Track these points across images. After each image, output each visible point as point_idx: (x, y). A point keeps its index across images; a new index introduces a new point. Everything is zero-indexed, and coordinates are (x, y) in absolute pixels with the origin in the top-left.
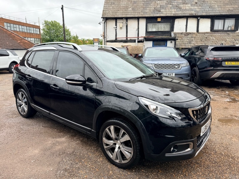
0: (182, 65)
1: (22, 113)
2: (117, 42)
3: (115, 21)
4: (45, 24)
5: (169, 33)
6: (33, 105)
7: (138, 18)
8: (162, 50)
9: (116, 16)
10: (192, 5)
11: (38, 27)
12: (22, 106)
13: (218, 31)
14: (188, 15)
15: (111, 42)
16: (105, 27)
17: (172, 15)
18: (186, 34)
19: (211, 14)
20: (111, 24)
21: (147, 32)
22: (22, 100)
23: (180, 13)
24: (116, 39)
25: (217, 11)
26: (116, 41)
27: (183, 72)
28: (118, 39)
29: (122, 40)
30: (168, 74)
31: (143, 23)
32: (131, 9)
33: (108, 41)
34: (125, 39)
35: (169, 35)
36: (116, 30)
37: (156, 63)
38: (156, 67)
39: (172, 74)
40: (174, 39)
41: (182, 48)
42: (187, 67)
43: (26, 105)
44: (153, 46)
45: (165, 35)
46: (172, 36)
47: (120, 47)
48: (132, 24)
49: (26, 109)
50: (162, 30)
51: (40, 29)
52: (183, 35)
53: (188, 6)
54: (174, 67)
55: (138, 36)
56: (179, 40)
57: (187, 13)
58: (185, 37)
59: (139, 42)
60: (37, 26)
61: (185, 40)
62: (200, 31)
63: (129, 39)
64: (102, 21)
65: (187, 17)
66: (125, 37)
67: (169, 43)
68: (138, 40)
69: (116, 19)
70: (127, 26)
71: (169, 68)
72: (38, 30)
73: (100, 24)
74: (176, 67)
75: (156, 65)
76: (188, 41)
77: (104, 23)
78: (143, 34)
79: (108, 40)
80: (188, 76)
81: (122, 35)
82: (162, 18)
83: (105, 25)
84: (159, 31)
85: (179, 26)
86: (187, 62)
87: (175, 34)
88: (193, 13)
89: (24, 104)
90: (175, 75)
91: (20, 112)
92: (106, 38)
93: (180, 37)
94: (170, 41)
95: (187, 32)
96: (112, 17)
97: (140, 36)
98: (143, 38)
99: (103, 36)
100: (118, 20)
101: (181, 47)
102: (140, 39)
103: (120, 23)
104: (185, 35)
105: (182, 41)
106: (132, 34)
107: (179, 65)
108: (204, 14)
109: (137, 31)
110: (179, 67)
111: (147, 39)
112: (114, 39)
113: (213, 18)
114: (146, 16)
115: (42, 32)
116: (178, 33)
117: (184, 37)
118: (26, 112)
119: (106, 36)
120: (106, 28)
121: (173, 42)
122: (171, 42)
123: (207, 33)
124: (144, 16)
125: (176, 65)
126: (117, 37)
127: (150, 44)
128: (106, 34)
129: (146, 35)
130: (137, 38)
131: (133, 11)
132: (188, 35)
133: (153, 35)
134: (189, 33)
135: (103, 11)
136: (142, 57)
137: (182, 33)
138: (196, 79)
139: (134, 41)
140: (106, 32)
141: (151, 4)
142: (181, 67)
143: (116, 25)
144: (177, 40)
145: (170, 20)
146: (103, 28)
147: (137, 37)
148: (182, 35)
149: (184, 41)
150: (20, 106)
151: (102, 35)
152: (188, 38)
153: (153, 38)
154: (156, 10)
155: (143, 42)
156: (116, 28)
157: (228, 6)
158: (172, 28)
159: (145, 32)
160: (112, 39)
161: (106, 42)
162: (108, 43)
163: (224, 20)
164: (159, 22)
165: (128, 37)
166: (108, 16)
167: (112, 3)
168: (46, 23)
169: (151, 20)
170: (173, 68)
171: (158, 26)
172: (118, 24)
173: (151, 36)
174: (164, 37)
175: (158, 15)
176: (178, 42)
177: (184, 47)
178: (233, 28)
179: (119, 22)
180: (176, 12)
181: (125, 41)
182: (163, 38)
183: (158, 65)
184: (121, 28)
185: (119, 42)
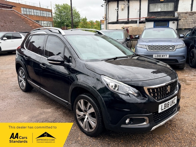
0: (177, 46)
1: (22, 88)
2: (118, 24)
3: (117, 2)
4: (56, 8)
5: (172, 13)
6: (29, 81)
8: (160, 31)
11: (50, 11)
12: (22, 82)
15: (112, 24)
16: (107, 9)
18: (191, 13)
20: (113, 6)
21: (149, 12)
22: (22, 76)
24: (117, 20)
26: (117, 22)
27: (179, 53)
28: (119, 21)
29: (123, 21)
30: (161, 55)
31: (145, 3)
33: (109, 23)
35: (173, 15)
36: (118, 11)
37: (150, 44)
38: (150, 48)
39: (165, 56)
40: (177, 20)
41: (185, 29)
42: (183, 49)
43: (25, 81)
44: (154, 27)
45: (168, 15)
46: (176, 16)
47: (121, 28)
48: (134, 5)
49: (24, 84)
50: (166, 10)
51: (52, 13)
52: (188, 15)
54: (169, 48)
56: (182, 21)
58: (190, 16)
59: (140, 23)
60: (49, 9)
61: (190, 20)
63: (130, 20)
64: (104, 4)
66: (127, 18)
67: (171, 23)
68: (140, 21)
70: (128, 7)
71: (163, 49)
72: (50, 13)
73: (103, 6)
74: (171, 48)
75: (149, 47)
76: (192, 21)
77: (107, 5)
78: (145, 14)
79: (110, 21)
80: (183, 58)
81: (123, 16)
83: (107, 7)
84: (162, 11)
85: (184, 5)
86: (184, 43)
87: (179, 14)
89: (23, 80)
90: (169, 56)
91: (21, 86)
92: (107, 20)
93: (184, 17)
94: (172, 22)
95: (192, 11)
97: (141, 17)
98: (144, 19)
99: (105, 18)
101: (184, 27)
102: (141, 19)
103: (122, 5)
104: (190, 15)
105: (186, 21)
106: (134, 15)
107: (173, 46)
109: (139, 12)
110: (173, 48)
111: (148, 20)
112: (115, 20)
115: (54, 15)
116: (183, 13)
117: (188, 17)
118: (25, 87)
119: (107, 18)
121: (176, 22)
122: (174, 23)
125: (171, 46)
126: (119, 19)
127: (151, 24)
128: (107, 16)
129: (148, 15)
130: (139, 19)
132: (193, 14)
133: (155, 15)
134: (195, 12)
136: (139, 39)
137: (186, 13)
138: (194, 61)
139: (136, 22)
140: (108, 14)
142: (176, 48)
143: (118, 7)
144: (180, 20)
146: (105, 10)
147: (139, 17)
148: (186, 15)
149: (188, 21)
150: (21, 81)
151: (103, 17)
152: (193, 18)
153: (154, 19)
155: (145, 22)
156: (118, 9)
158: (176, 8)
159: (147, 13)
160: (114, 21)
161: (107, 24)
162: (109, 25)
164: (162, 2)
165: (129, 18)
168: (57, 6)
170: (167, 49)
171: (161, 6)
172: (119, 5)
173: (153, 17)
174: (167, 17)
176: (180, 22)
177: (187, 27)
179: (121, 3)
181: (127, 22)
182: (164, 19)
183: (152, 46)
184: (123, 10)
185: (120, 24)
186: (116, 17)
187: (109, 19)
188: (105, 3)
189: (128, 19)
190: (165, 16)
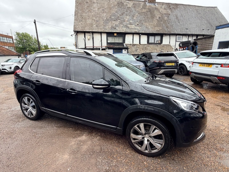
0: (141, 66)
5: (122, 44)
7: (101, 33)
9: (84, 30)
10: (135, 25)
13: (151, 44)
14: (134, 32)
17: (124, 32)
19: (147, 32)
20: (81, 36)
21: (107, 43)
23: (128, 31)
24: (85, 47)
25: (150, 31)
26: (85, 49)
28: (87, 47)
29: (90, 48)
31: (104, 36)
32: (95, 26)
34: (92, 47)
35: (123, 46)
36: (85, 41)
40: (127, 49)
44: (113, 53)
45: (119, 45)
46: (125, 46)
48: (97, 37)
50: (118, 42)
52: (132, 46)
53: (133, 26)
55: (102, 46)
57: (133, 31)
59: (102, 50)
62: (141, 43)
64: (74, 34)
65: (133, 34)
69: (85, 33)
70: (93, 38)
73: (72, 36)
76: (135, 49)
77: (76, 35)
78: (105, 44)
79: (79, 48)
81: (89, 45)
82: (117, 33)
83: (77, 37)
85: (129, 39)
88: (137, 31)
92: (77, 47)
93: (130, 47)
94: (124, 50)
96: (81, 31)
98: (105, 47)
99: (75, 45)
100: (86, 33)
102: (103, 47)
103: (88, 36)
106: (97, 44)
108: (143, 32)
109: (101, 42)
113: (149, 35)
114: (107, 31)
116: (128, 44)
120: (78, 39)
123: (145, 44)
124: (105, 31)
126: (86, 46)
127: (111, 51)
128: (77, 44)
129: (107, 45)
131: (97, 27)
132: (134, 46)
134: (135, 44)
135: (74, 26)
137: (130, 45)
139: (99, 49)
140: (78, 42)
141: (109, 23)
143: (85, 37)
144: (129, 49)
145: (123, 35)
146: (75, 39)
149: (132, 50)
153: (113, 47)
154: (113, 27)
155: (106, 50)
156: (85, 39)
157: (157, 28)
158: (124, 41)
160: (82, 47)
163: (155, 36)
164: (115, 36)
165: (94, 46)
166: (78, 30)
167: (80, 20)
169: (110, 34)
171: (115, 39)
175: (115, 31)
177: (133, 54)
178: (160, 42)
180: (126, 30)
181: (92, 49)
184: (89, 39)
186: (84, 45)
187: (79, 46)
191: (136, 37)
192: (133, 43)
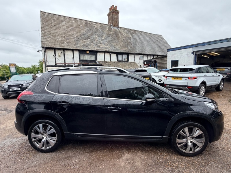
2: (57, 67)
3: (54, 51)
5: (94, 61)
7: (73, 50)
9: (54, 47)
10: (105, 45)
13: (120, 61)
14: (105, 51)
15: (51, 67)
17: (96, 50)
19: (116, 51)
20: (51, 53)
21: (80, 60)
23: (100, 49)
24: (56, 64)
25: (119, 50)
28: (57, 64)
29: (61, 65)
31: (76, 54)
32: (66, 43)
34: (64, 64)
35: (95, 63)
36: (55, 57)
40: (101, 65)
46: (98, 64)
48: (69, 54)
50: (90, 59)
53: (103, 46)
55: (74, 63)
57: (104, 50)
59: (75, 66)
62: (112, 61)
65: (104, 52)
69: (55, 49)
70: (64, 55)
77: (44, 51)
78: (77, 61)
79: (48, 65)
82: (90, 51)
83: (45, 53)
84: (88, 59)
85: (100, 57)
87: (99, 62)
88: (107, 50)
92: (46, 64)
96: (51, 47)
98: (78, 64)
99: (44, 61)
100: (56, 50)
102: (75, 64)
103: (58, 53)
106: (69, 61)
108: (113, 51)
109: (73, 59)
111: (84, 65)
112: (54, 64)
113: (118, 54)
114: (79, 49)
120: (46, 56)
123: (115, 62)
124: (77, 49)
126: (57, 63)
128: (46, 61)
129: (79, 62)
131: (68, 45)
132: (106, 63)
135: (42, 42)
137: (102, 62)
139: (72, 66)
141: (80, 41)
143: (55, 53)
145: (95, 53)
146: (43, 56)
152: (107, 65)
153: (88, 64)
154: (84, 45)
156: (55, 55)
157: (124, 48)
158: (96, 58)
159: (79, 60)
160: (52, 65)
162: (49, 68)
163: (123, 55)
164: (88, 54)
166: (48, 47)
167: (49, 37)
169: (82, 52)
171: (87, 57)
175: (87, 49)
178: (127, 60)
179: (57, 51)
180: (98, 49)
181: (64, 66)
184: (60, 56)
185: (59, 67)
186: (54, 62)
187: (48, 63)
188: (42, 49)
189: (65, 64)
190: (91, 63)
191: (107, 56)
192: (105, 60)
